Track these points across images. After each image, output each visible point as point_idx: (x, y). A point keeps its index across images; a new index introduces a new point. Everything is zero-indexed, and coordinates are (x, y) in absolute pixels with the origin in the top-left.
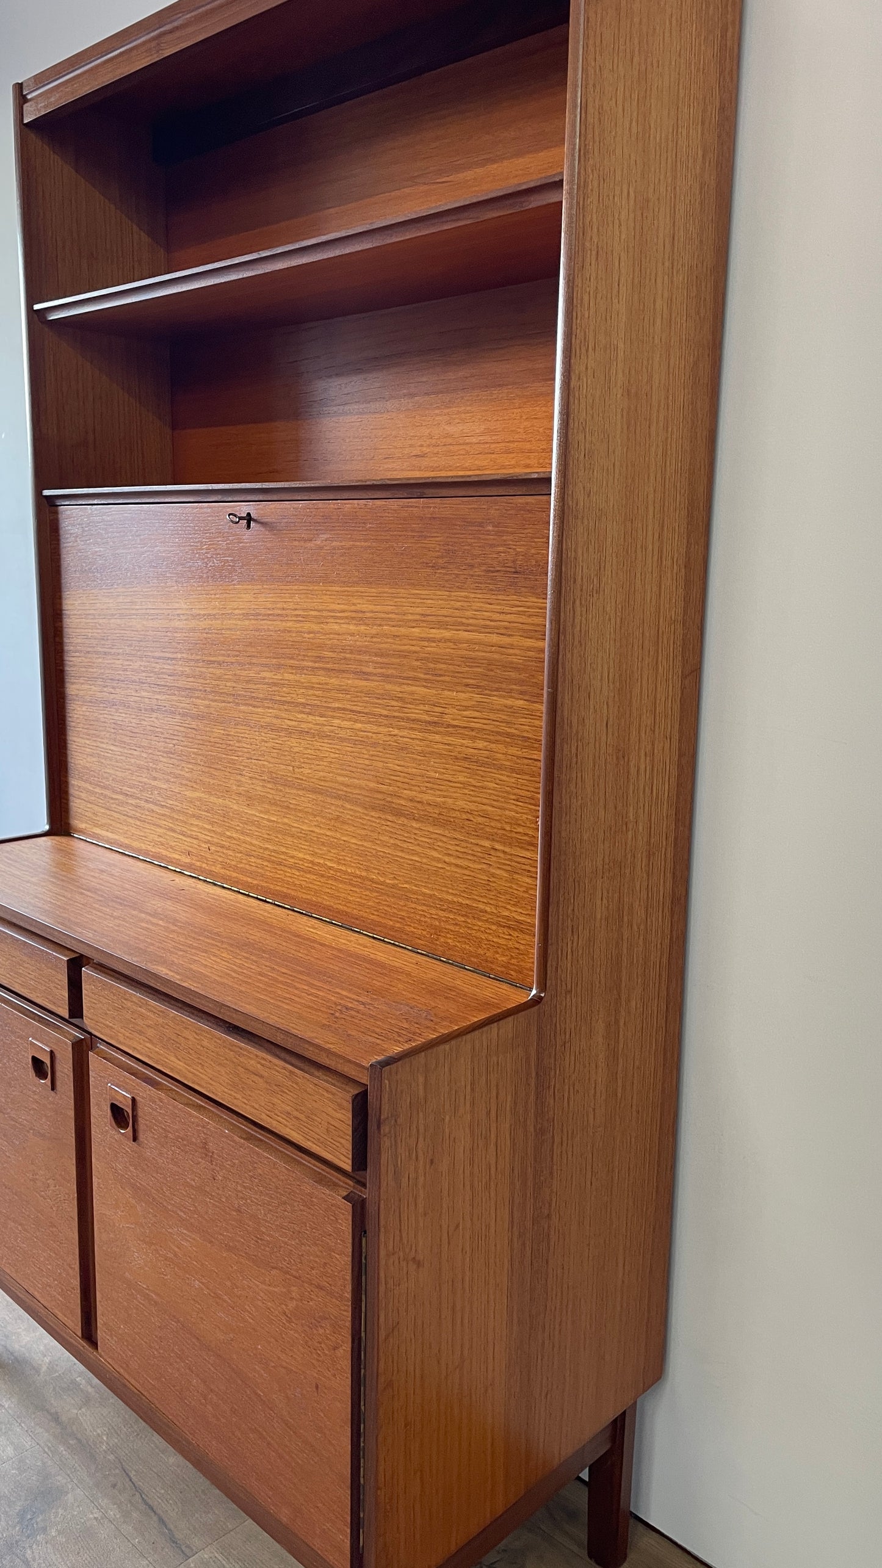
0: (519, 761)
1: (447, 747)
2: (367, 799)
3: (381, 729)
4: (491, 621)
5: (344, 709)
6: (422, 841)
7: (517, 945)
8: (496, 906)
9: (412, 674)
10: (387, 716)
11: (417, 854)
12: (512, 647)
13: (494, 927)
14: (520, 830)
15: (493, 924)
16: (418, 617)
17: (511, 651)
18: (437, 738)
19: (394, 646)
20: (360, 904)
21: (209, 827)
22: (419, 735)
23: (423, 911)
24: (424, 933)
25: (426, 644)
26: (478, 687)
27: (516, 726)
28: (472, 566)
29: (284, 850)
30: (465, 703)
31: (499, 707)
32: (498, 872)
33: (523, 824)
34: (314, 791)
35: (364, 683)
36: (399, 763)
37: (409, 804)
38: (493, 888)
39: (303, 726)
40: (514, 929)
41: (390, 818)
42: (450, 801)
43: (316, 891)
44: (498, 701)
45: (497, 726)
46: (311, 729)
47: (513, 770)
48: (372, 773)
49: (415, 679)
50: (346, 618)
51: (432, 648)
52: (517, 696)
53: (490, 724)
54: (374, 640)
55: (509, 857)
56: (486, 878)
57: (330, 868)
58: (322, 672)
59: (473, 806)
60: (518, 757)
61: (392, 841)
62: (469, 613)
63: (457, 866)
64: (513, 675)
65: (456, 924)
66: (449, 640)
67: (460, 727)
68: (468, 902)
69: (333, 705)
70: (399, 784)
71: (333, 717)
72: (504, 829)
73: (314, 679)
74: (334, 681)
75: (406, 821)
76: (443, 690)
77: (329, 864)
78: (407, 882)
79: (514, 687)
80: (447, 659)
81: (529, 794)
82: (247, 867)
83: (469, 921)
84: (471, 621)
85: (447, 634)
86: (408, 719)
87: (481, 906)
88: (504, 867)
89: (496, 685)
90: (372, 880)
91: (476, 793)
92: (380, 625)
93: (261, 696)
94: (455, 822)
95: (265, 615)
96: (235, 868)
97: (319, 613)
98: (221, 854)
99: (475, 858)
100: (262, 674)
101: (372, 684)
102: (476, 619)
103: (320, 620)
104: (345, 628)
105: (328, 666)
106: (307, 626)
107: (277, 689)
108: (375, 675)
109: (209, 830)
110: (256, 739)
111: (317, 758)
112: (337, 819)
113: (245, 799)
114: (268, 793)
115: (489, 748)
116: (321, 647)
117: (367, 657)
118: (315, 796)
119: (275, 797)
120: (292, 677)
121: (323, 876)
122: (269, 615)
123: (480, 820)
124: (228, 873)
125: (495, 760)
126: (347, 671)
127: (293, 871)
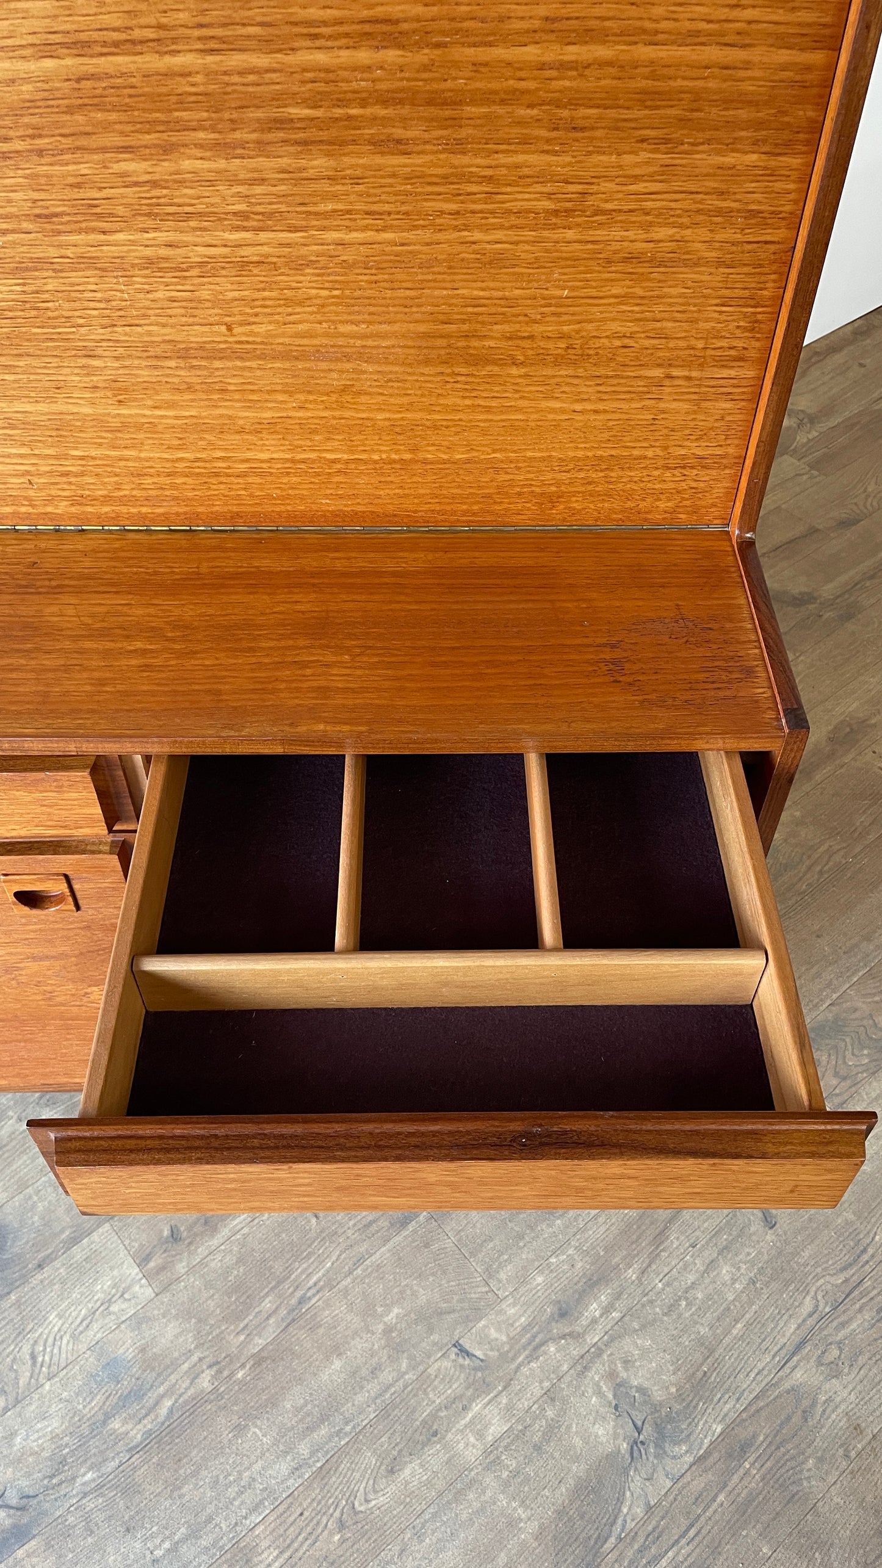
0: (734, 248)
1: (590, 246)
2: (412, 351)
3: (440, 236)
4: (710, 22)
5: (349, 212)
6: (531, 392)
7: (694, 485)
9: (517, 132)
10: (458, 213)
11: (519, 410)
12: (747, 65)
13: (656, 473)
14: (724, 343)
15: (657, 468)
16: (537, 24)
17: (742, 74)
18: (570, 234)
19: (474, 84)
21: (25, 451)
22: (531, 235)
24: (529, 505)
25: (554, 73)
27: (738, 197)
30: (637, 171)
31: (705, 171)
33: (728, 335)
34: (285, 356)
36: (483, 284)
37: (504, 344)
38: (661, 427)
39: (245, 251)
41: (464, 371)
43: (302, 498)
44: (706, 159)
45: (701, 202)
46: (267, 256)
47: (720, 263)
50: (347, 35)
52: (747, 148)
53: (685, 200)
54: (423, 75)
55: (698, 382)
56: (652, 417)
57: (334, 461)
58: (285, 148)
61: (468, 402)
63: (596, 412)
64: (745, 112)
65: (590, 483)
66: (610, 63)
67: (620, 211)
68: (614, 453)
69: (321, 208)
70: (482, 318)
71: (324, 229)
72: (693, 348)
73: (265, 164)
74: (319, 163)
75: (496, 369)
76: (590, 153)
77: (330, 456)
78: (494, 451)
79: (743, 134)
80: (602, 99)
81: (746, 293)
82: (138, 493)
83: (612, 474)
84: (664, 25)
85: (602, 52)
86: (509, 212)
87: (636, 452)
88: (686, 397)
89: (706, 135)
91: (643, 308)
92: (438, 45)
93: (121, 210)
94: (597, 354)
95: (105, 44)
96: (107, 500)
97: (270, 30)
98: (65, 486)
99: (633, 395)
100: (116, 168)
101: (419, 160)
102: (675, 20)
103: (266, 44)
104: (345, 56)
105: (301, 135)
106: (236, 60)
107: (165, 192)
108: (426, 142)
109: (21, 456)
110: (122, 291)
111: (288, 302)
112: (345, 389)
113: (109, 394)
114: (168, 376)
115: (678, 237)
116: (280, 99)
117: (405, 111)
118: (287, 365)
119: (187, 380)
120: (206, 165)
121: (318, 474)
122: (116, 44)
123: (647, 343)
124: (90, 509)
125: (688, 253)
126: (354, 142)
127: (250, 480)
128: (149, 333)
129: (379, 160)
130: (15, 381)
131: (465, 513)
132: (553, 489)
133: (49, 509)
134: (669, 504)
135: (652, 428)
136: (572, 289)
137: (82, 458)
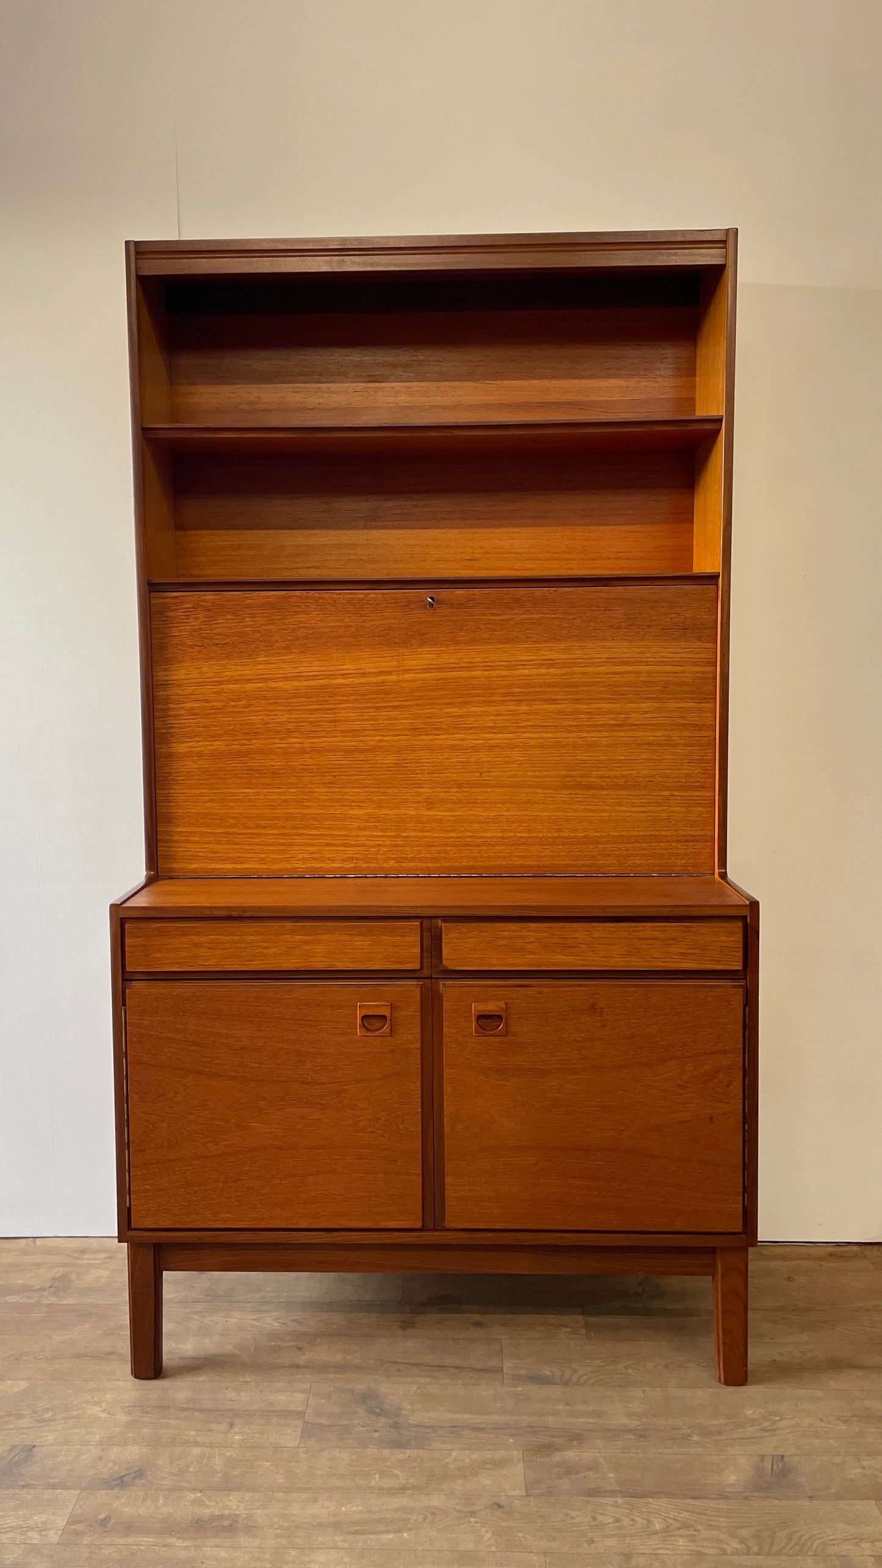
0: (690, 739)
1: (631, 739)
2: (559, 783)
3: (570, 735)
4: (667, 658)
5: (533, 726)
6: (611, 802)
7: (693, 851)
8: (676, 831)
9: (598, 696)
10: (577, 726)
11: (606, 811)
12: (683, 672)
13: (674, 844)
14: (694, 780)
15: (674, 842)
16: (604, 660)
18: (622, 734)
19: (582, 680)
21: (381, 834)
22: (606, 734)
24: (614, 861)
25: (612, 676)
26: (655, 699)
28: (649, 627)
29: (471, 834)
30: (646, 710)
31: (673, 709)
32: (676, 809)
34: (503, 786)
35: (557, 706)
36: (589, 754)
37: (599, 780)
38: (672, 820)
39: (491, 742)
41: (581, 792)
42: (634, 772)
43: (505, 858)
44: (672, 705)
45: (673, 721)
46: (499, 744)
47: (686, 745)
48: (563, 765)
49: (603, 699)
50: (535, 664)
51: (617, 678)
52: (689, 701)
53: (666, 720)
54: (563, 677)
55: (685, 798)
56: (666, 815)
57: (522, 837)
58: (511, 703)
59: (653, 772)
60: (691, 737)
61: (583, 807)
62: (648, 655)
63: (641, 812)
64: (685, 688)
65: (643, 849)
66: (632, 672)
67: (641, 724)
68: (651, 833)
69: (522, 724)
70: (588, 769)
71: (522, 732)
72: (681, 782)
73: (502, 708)
74: (524, 708)
75: (596, 792)
76: (626, 703)
77: (521, 835)
78: (596, 832)
79: (686, 696)
80: (629, 684)
81: (700, 757)
82: (428, 856)
83: (653, 845)
84: (651, 659)
85: (630, 668)
86: (598, 725)
87: (663, 833)
88: (681, 805)
89: (672, 696)
90: (564, 838)
91: (656, 764)
92: (569, 667)
93: (445, 726)
94: (639, 785)
95: (449, 668)
96: (413, 859)
97: (508, 663)
98: (395, 852)
99: (657, 804)
100: (446, 710)
101: (561, 706)
102: (654, 658)
103: (509, 668)
104: (535, 671)
105: (517, 698)
106: (495, 673)
107: (462, 719)
108: (564, 700)
109: (379, 836)
110: (439, 759)
111: (506, 763)
112: (528, 802)
113: (425, 805)
114: (452, 796)
115: (666, 735)
116: (509, 686)
117: (557, 689)
118: (504, 790)
119: (460, 798)
120: (479, 709)
121: (513, 845)
122: (454, 668)
123: (661, 780)
124: (404, 865)
125: (672, 741)
126: (537, 700)
127: (481, 848)
128: (447, 777)
129: (546, 706)
130: (386, 799)
131: (583, 866)
132: (625, 852)
133: (385, 865)
134: (682, 862)
135: (669, 820)
136: (626, 756)
137: (405, 837)
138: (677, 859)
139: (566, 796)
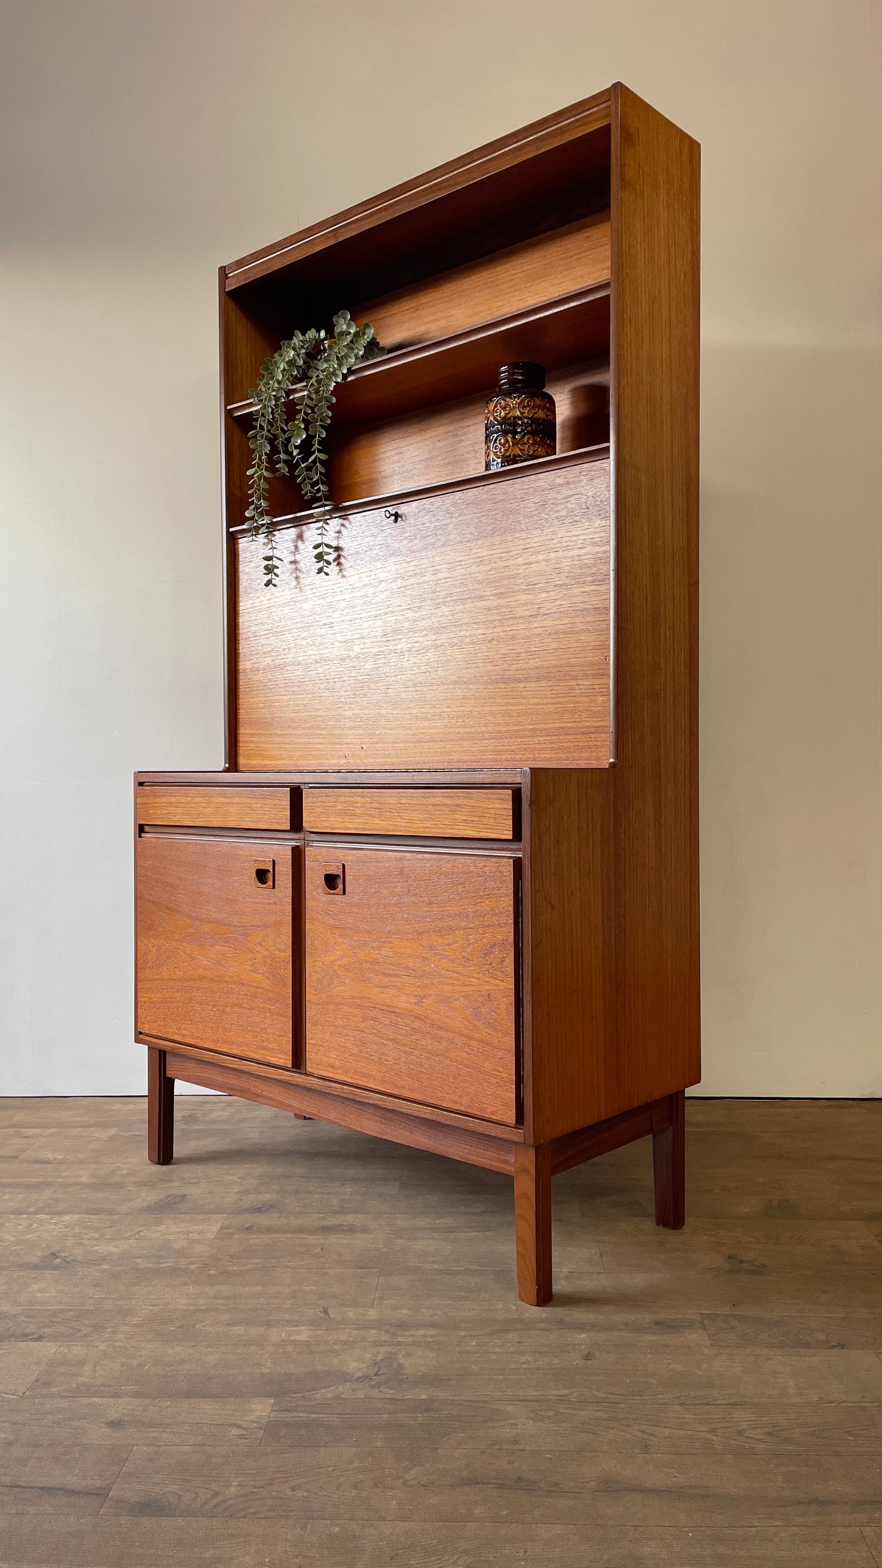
2: (485, 679)
3: (495, 629)
4: (570, 542)
6: (526, 695)
8: (580, 722)
9: (517, 588)
10: (500, 620)
11: (523, 704)
12: (585, 554)
13: (579, 737)
14: (595, 667)
15: (579, 734)
16: (520, 551)
17: (586, 557)
18: (536, 624)
19: (505, 573)
20: (483, 751)
21: (362, 732)
23: (528, 741)
29: (422, 731)
31: (577, 594)
33: (597, 663)
34: (445, 684)
35: (484, 603)
36: (508, 648)
37: (517, 673)
38: (577, 711)
40: (593, 733)
41: (502, 686)
43: (447, 753)
44: (576, 590)
48: (489, 660)
51: (531, 568)
52: (590, 583)
54: (490, 573)
55: (588, 687)
56: (573, 705)
57: (459, 733)
59: (561, 662)
61: (504, 701)
62: (556, 541)
63: (552, 703)
64: (587, 571)
65: (553, 743)
66: (543, 560)
68: (560, 725)
74: (461, 607)
75: (514, 685)
77: (457, 730)
78: (516, 726)
79: (588, 578)
80: (543, 573)
82: (393, 752)
83: (561, 738)
84: (558, 545)
85: (542, 557)
86: (516, 618)
87: (570, 725)
88: (585, 695)
91: (564, 653)
94: (550, 675)
99: (564, 695)
101: (488, 602)
102: (561, 543)
103: (448, 570)
106: (440, 576)
107: (417, 623)
108: (491, 595)
111: (448, 661)
116: (450, 587)
117: (484, 586)
118: (446, 688)
119: (415, 696)
121: (452, 740)
123: (568, 669)
125: (577, 628)
126: (470, 598)
129: (477, 603)
136: (538, 647)
137: (379, 735)
138: (582, 752)
139: (491, 691)
